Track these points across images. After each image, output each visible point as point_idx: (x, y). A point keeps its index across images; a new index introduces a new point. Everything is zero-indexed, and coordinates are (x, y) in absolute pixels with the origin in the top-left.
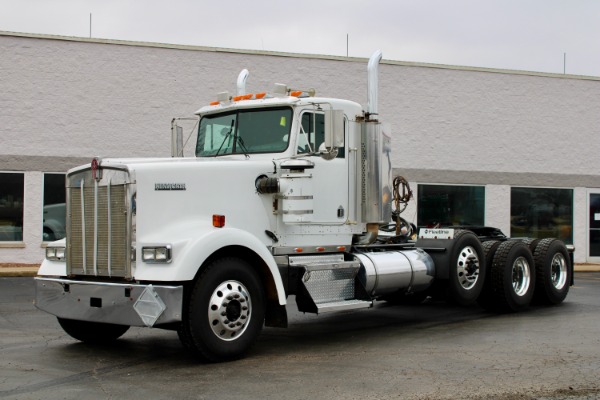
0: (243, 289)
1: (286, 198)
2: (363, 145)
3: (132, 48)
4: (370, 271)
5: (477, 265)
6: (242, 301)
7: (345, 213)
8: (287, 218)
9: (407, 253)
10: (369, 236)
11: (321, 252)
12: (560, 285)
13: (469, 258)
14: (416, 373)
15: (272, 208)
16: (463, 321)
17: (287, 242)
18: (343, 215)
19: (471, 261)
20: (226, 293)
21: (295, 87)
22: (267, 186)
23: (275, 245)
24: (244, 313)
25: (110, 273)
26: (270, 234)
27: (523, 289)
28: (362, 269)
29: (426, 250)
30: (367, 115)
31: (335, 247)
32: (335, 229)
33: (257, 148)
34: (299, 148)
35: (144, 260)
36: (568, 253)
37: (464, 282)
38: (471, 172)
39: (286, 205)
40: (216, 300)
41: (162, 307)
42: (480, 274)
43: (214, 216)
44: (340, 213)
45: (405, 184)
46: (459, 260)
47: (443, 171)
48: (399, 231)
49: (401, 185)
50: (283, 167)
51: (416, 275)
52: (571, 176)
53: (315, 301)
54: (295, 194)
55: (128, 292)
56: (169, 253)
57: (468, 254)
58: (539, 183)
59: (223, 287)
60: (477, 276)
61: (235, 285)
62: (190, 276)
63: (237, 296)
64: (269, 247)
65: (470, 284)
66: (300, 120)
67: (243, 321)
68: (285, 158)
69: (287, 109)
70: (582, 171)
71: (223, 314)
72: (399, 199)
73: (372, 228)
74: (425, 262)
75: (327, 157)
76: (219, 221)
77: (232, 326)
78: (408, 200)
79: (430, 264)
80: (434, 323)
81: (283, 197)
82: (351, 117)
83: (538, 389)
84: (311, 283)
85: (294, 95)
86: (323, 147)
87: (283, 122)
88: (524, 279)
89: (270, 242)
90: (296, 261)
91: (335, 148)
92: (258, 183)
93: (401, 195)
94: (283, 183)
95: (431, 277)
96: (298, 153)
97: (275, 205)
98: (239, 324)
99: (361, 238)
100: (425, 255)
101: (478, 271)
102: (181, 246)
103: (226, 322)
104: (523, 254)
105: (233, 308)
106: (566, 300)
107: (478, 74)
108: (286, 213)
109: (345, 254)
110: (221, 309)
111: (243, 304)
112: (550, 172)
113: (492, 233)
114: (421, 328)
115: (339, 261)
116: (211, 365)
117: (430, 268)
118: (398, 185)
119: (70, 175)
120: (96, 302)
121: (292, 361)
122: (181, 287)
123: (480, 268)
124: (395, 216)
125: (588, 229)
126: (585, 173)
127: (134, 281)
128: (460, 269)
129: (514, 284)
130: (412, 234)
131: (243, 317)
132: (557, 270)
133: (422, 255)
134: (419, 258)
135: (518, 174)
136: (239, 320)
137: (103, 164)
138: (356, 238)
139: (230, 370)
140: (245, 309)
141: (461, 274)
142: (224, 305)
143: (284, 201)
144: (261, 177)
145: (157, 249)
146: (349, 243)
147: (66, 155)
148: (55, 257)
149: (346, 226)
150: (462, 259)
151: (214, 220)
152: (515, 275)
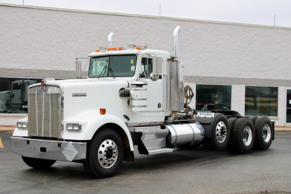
0: (114, 144)
1: (134, 99)
2: (171, 73)
3: (46, 11)
4: (173, 134)
5: (226, 130)
6: (114, 149)
7: (162, 106)
8: (134, 109)
9: (191, 124)
10: (173, 117)
11: (150, 125)
12: (267, 140)
13: (222, 127)
14: (195, 184)
15: (127, 104)
16: (218, 158)
17: (134, 120)
18: (160, 107)
19: (222, 129)
20: (106, 145)
21: (138, 45)
22: (125, 94)
23: (128, 122)
24: (114, 155)
25: (50, 136)
26: (126, 117)
27: (248, 142)
28: (170, 133)
29: (200, 123)
30: (173, 58)
31: (157, 122)
32: (156, 114)
33: (119, 74)
34: (140, 74)
35: (68, 130)
36: (272, 124)
37: (219, 139)
38: (225, 78)
39: (134, 103)
40: (101, 149)
41: (76, 152)
42: (227, 135)
43: (101, 109)
44: (159, 106)
45: (191, 90)
46: (217, 128)
47: (210, 77)
48: (187, 113)
49: (188, 90)
50: (132, 84)
51: (195, 136)
52: (277, 80)
53: (147, 149)
54: (138, 98)
55: (59, 145)
56: (80, 127)
57: (221, 125)
58: (260, 84)
59: (104, 143)
60: (225, 136)
61: (110, 142)
62: (90, 138)
63: (111, 147)
64: (125, 123)
65: (222, 140)
66: (140, 61)
67: (114, 159)
68: (133, 80)
69: (134, 56)
70: (283, 78)
71: (105, 156)
72: (187, 97)
73: (175, 113)
74: (200, 129)
75: (154, 79)
76: (103, 111)
77: (109, 161)
78: (192, 97)
79: (203, 130)
80: (204, 159)
81: (132, 99)
82: (165, 59)
83: (251, 191)
84: (145, 140)
85: (137, 49)
86: (151, 75)
87: (132, 62)
88: (249, 137)
89: (126, 120)
90: (138, 130)
91: (157, 76)
92: (121, 92)
93: (189, 95)
94: (132, 92)
95: (203, 137)
96: (140, 77)
97: (128, 102)
98: (112, 160)
99: (169, 118)
100: (200, 126)
101: (226, 133)
102: (85, 124)
103: (106, 159)
104: (249, 125)
105: (109, 152)
106: (270, 148)
107: (229, 26)
108: (134, 107)
109: (161, 125)
110: (104, 153)
111: (114, 151)
112: (266, 78)
113: (234, 114)
114: (198, 162)
115: (158, 129)
116: (99, 180)
117: (202, 132)
118: (187, 90)
119: (30, 88)
120: (43, 150)
121: (137, 178)
122: (86, 143)
123: (227, 132)
124: (185, 106)
125: (286, 108)
126: (284, 79)
127: (62, 140)
128: (217, 132)
129: (244, 140)
130: (193, 115)
131: (114, 157)
132: (266, 132)
133: (198, 125)
134: (197, 127)
135: (249, 79)
136: (112, 158)
137: (47, 84)
138: (166, 118)
139: (108, 182)
140: (115, 153)
141: (218, 135)
142: (105, 151)
143: (133, 101)
144: (122, 89)
145: (74, 125)
146: (163, 120)
147: (11, 68)
148: (22, 127)
149: (162, 112)
150: (218, 127)
151: (100, 111)
152: (245, 135)
